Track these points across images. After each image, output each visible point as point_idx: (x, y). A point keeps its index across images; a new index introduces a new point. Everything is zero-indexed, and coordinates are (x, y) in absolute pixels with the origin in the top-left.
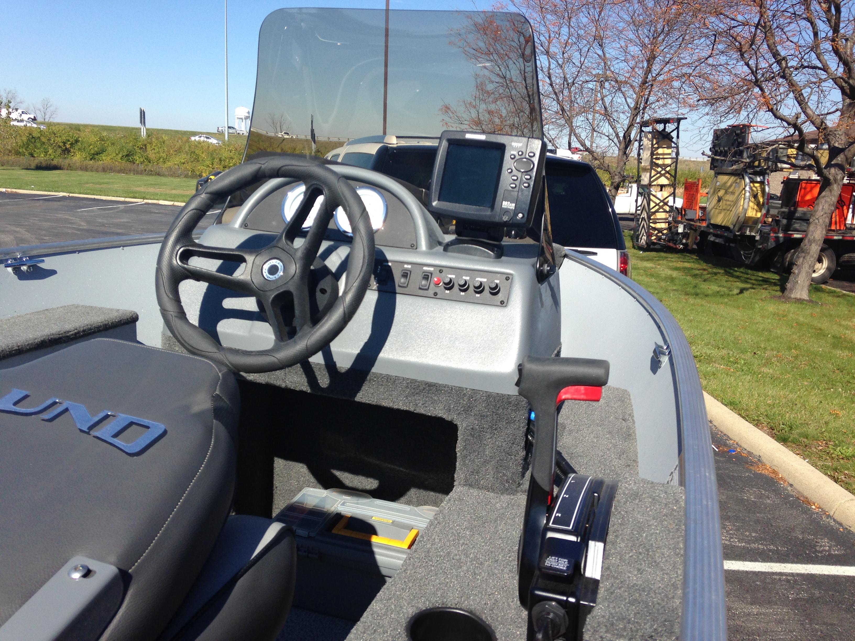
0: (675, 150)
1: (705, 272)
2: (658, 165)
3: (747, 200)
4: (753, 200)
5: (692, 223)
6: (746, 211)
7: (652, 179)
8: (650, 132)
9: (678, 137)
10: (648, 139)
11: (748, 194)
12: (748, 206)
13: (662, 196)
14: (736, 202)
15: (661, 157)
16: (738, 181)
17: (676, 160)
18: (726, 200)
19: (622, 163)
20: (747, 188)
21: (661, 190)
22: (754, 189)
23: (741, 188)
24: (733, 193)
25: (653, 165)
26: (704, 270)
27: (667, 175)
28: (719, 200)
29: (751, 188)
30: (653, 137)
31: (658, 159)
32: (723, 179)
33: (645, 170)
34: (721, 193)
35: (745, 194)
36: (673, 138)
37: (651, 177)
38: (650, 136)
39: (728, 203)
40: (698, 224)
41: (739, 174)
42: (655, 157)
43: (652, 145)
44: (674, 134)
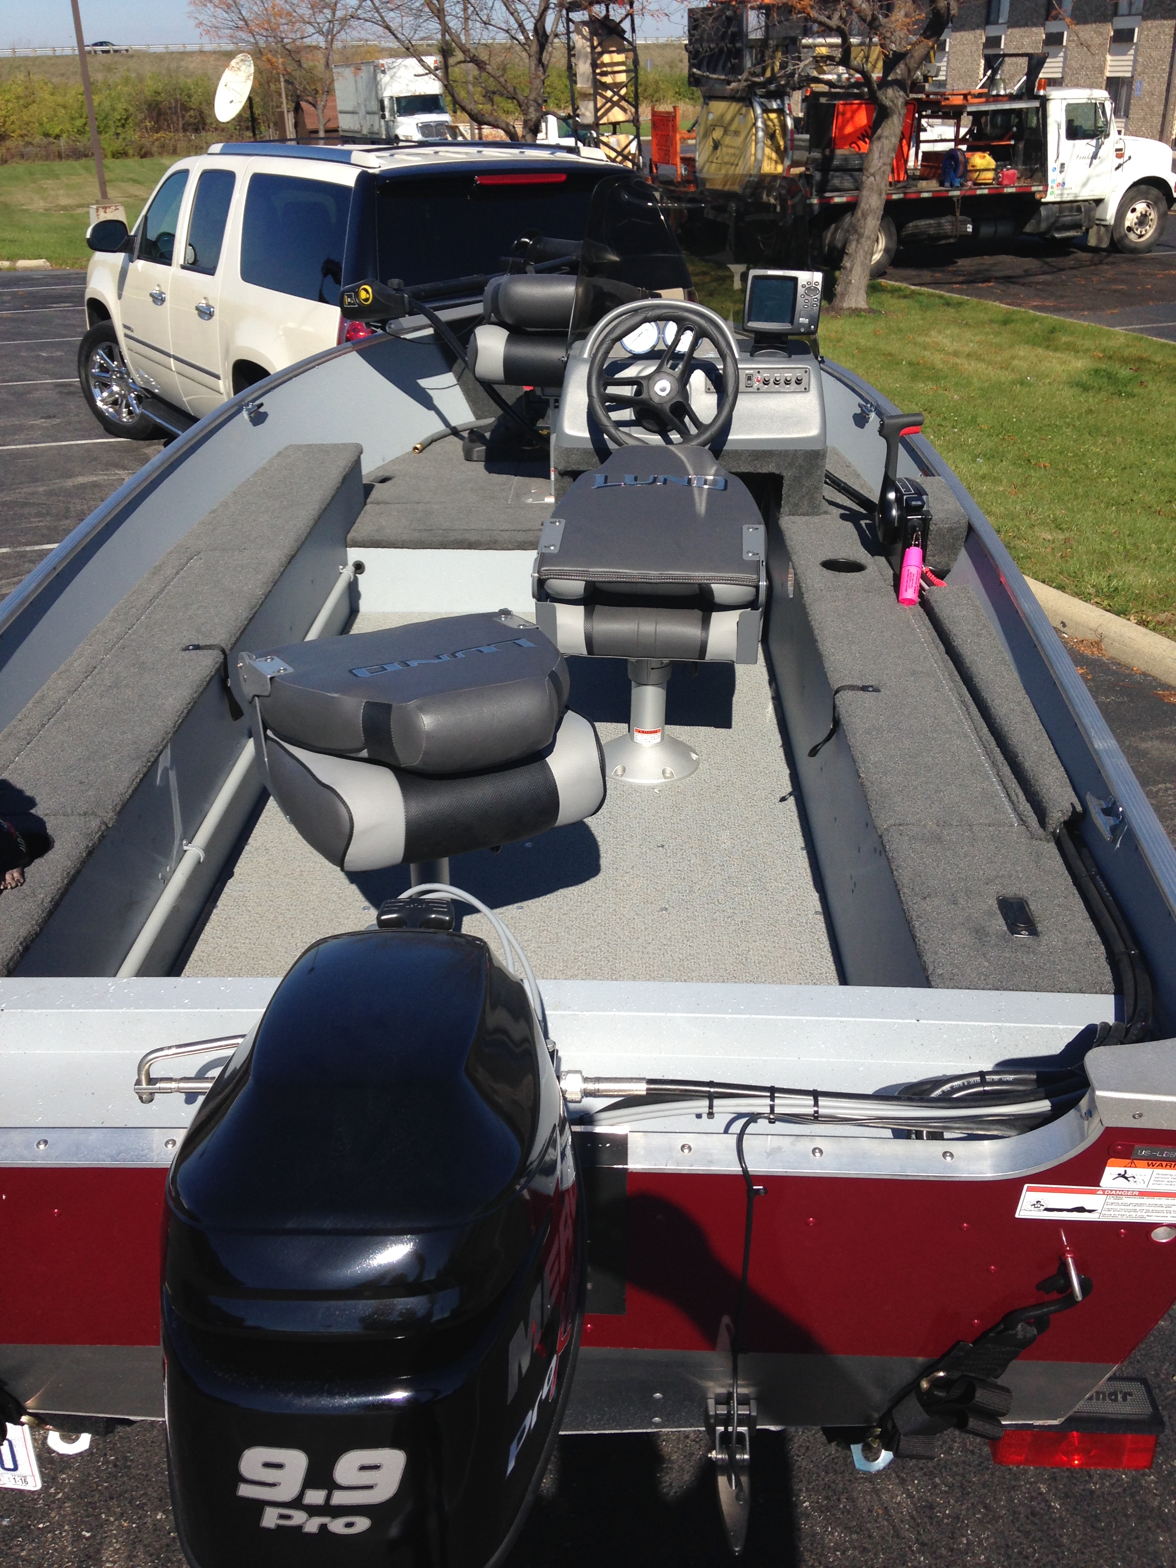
2: (606, 86)
3: (760, 145)
4: (769, 142)
5: (672, 188)
6: (759, 163)
8: (584, 23)
10: (584, 37)
11: (761, 134)
12: (763, 154)
14: (743, 151)
15: (609, 69)
16: (744, 110)
17: (635, 75)
18: (727, 146)
20: (760, 124)
22: (770, 123)
23: (750, 124)
24: (737, 133)
25: (599, 86)
27: (623, 103)
28: (716, 145)
29: (764, 123)
30: (593, 33)
31: (604, 74)
32: (719, 107)
33: (585, 96)
34: (717, 134)
35: (756, 134)
36: (624, 32)
37: (597, 110)
38: (586, 30)
39: (731, 151)
41: (745, 98)
42: (598, 71)
43: (593, 48)
44: (626, 25)
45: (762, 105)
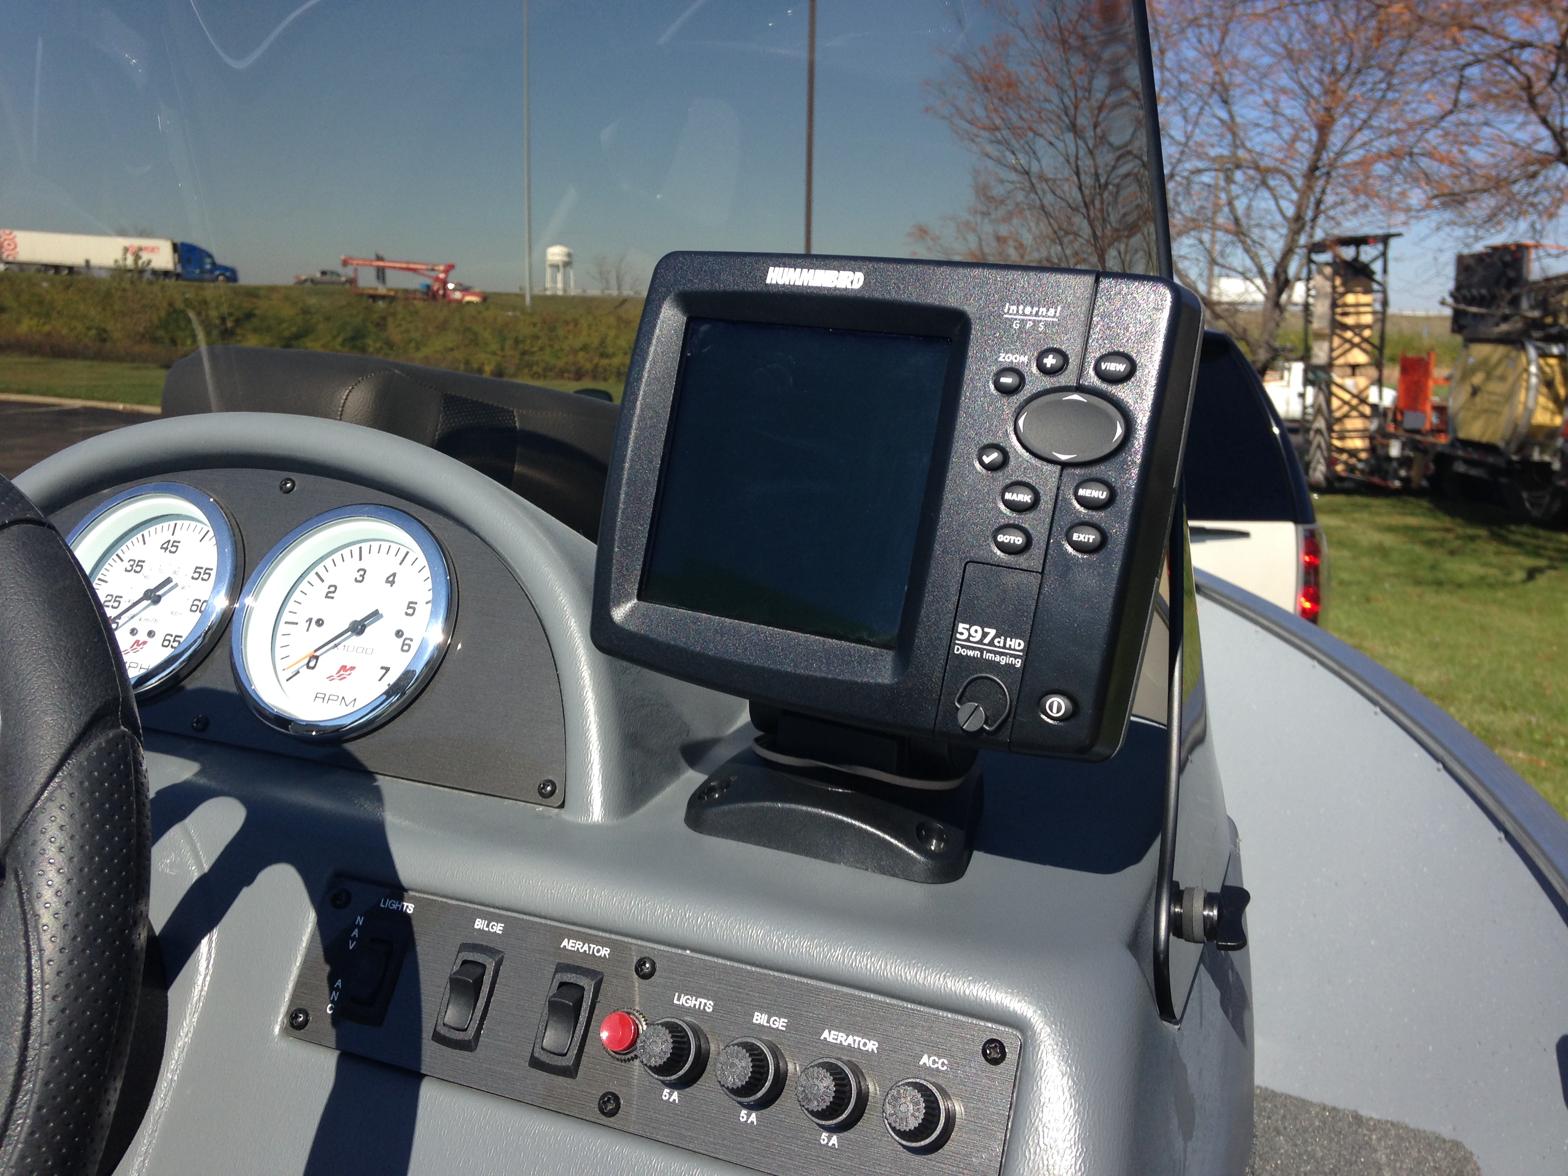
0: (1379, 296)
1: (1450, 536)
2: (1345, 327)
3: (1532, 393)
4: (1544, 390)
5: (1418, 437)
6: (1530, 412)
7: (1335, 354)
8: (1327, 264)
9: (1385, 271)
10: (1326, 278)
11: (1534, 380)
12: (1536, 402)
13: (1356, 385)
14: (1510, 396)
15: (1352, 310)
16: (1514, 354)
17: (1382, 317)
18: (1490, 393)
19: (1272, 325)
20: (1533, 369)
21: (1353, 374)
22: (1548, 370)
23: (1520, 369)
24: (1503, 378)
25: (1337, 326)
26: (1448, 530)
27: (1365, 346)
28: (1475, 391)
29: (1540, 368)
30: (1336, 273)
31: (1345, 314)
32: (1481, 350)
33: (1319, 336)
34: (1478, 379)
35: (1528, 381)
36: (1373, 273)
37: (1332, 350)
38: (1328, 270)
39: (1494, 398)
40: (1431, 439)
41: (1515, 341)
42: (1339, 310)
43: (1334, 287)
44: (1377, 267)
45: (1537, 348)
